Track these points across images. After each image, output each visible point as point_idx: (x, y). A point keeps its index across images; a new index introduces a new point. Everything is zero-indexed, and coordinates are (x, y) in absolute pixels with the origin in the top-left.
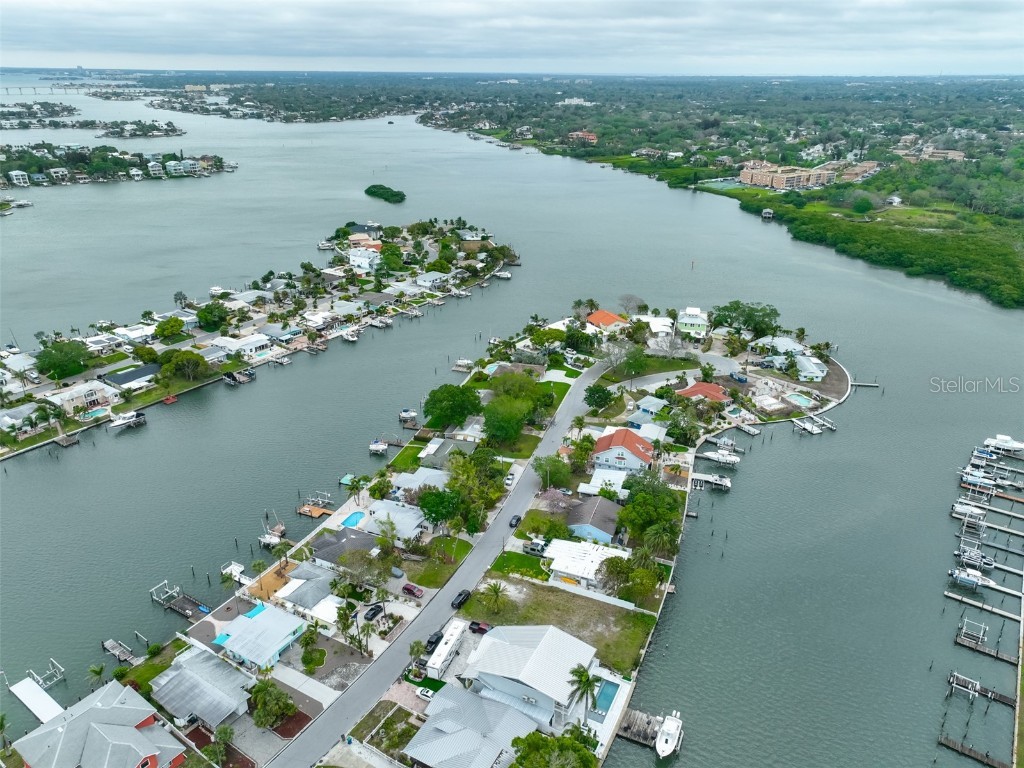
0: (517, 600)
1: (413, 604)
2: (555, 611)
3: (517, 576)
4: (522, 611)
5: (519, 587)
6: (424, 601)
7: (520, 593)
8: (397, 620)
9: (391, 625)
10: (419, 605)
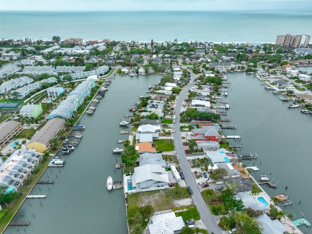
0: (176, 201)
1: (201, 183)
2: (161, 203)
3: (185, 210)
4: (170, 198)
5: (180, 206)
6: (200, 187)
7: (177, 204)
8: (198, 177)
9: (197, 175)
10: (199, 184)
